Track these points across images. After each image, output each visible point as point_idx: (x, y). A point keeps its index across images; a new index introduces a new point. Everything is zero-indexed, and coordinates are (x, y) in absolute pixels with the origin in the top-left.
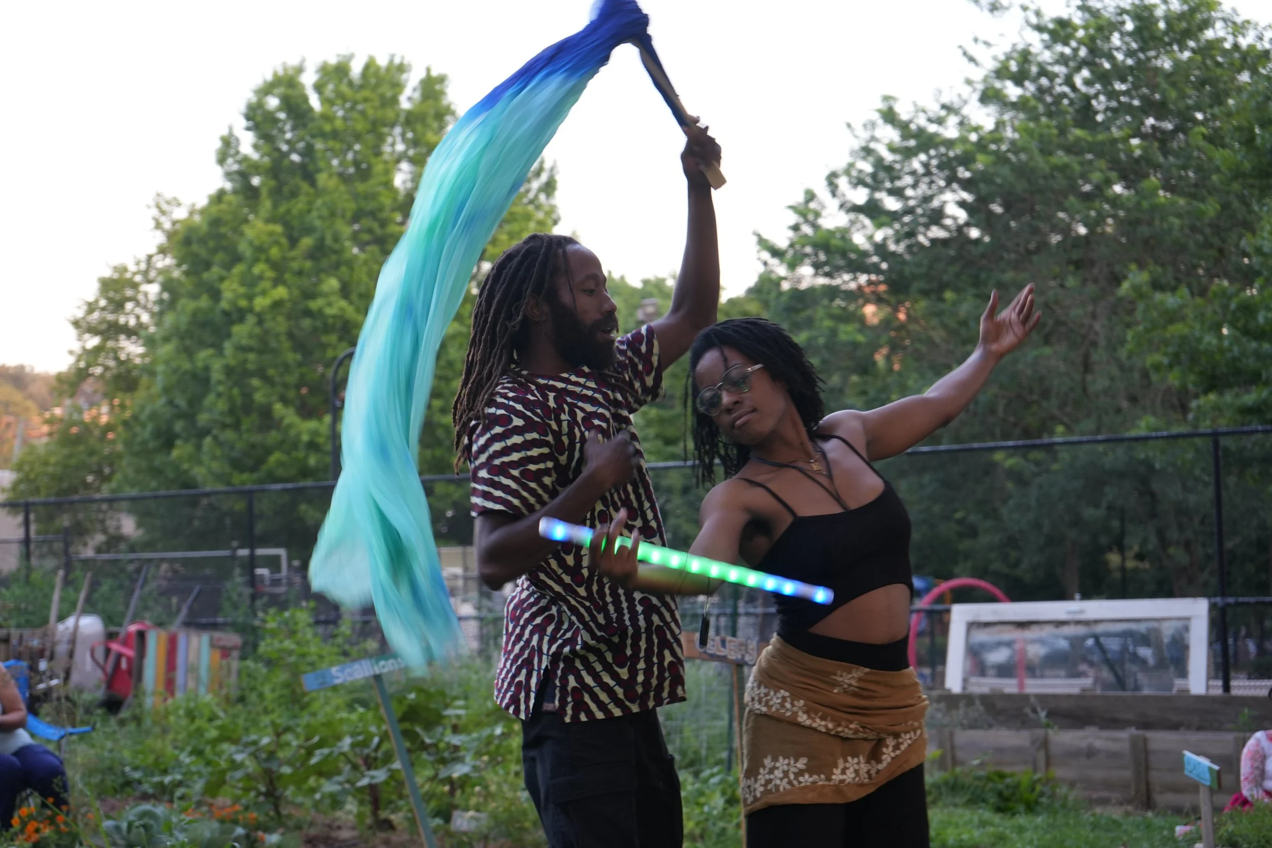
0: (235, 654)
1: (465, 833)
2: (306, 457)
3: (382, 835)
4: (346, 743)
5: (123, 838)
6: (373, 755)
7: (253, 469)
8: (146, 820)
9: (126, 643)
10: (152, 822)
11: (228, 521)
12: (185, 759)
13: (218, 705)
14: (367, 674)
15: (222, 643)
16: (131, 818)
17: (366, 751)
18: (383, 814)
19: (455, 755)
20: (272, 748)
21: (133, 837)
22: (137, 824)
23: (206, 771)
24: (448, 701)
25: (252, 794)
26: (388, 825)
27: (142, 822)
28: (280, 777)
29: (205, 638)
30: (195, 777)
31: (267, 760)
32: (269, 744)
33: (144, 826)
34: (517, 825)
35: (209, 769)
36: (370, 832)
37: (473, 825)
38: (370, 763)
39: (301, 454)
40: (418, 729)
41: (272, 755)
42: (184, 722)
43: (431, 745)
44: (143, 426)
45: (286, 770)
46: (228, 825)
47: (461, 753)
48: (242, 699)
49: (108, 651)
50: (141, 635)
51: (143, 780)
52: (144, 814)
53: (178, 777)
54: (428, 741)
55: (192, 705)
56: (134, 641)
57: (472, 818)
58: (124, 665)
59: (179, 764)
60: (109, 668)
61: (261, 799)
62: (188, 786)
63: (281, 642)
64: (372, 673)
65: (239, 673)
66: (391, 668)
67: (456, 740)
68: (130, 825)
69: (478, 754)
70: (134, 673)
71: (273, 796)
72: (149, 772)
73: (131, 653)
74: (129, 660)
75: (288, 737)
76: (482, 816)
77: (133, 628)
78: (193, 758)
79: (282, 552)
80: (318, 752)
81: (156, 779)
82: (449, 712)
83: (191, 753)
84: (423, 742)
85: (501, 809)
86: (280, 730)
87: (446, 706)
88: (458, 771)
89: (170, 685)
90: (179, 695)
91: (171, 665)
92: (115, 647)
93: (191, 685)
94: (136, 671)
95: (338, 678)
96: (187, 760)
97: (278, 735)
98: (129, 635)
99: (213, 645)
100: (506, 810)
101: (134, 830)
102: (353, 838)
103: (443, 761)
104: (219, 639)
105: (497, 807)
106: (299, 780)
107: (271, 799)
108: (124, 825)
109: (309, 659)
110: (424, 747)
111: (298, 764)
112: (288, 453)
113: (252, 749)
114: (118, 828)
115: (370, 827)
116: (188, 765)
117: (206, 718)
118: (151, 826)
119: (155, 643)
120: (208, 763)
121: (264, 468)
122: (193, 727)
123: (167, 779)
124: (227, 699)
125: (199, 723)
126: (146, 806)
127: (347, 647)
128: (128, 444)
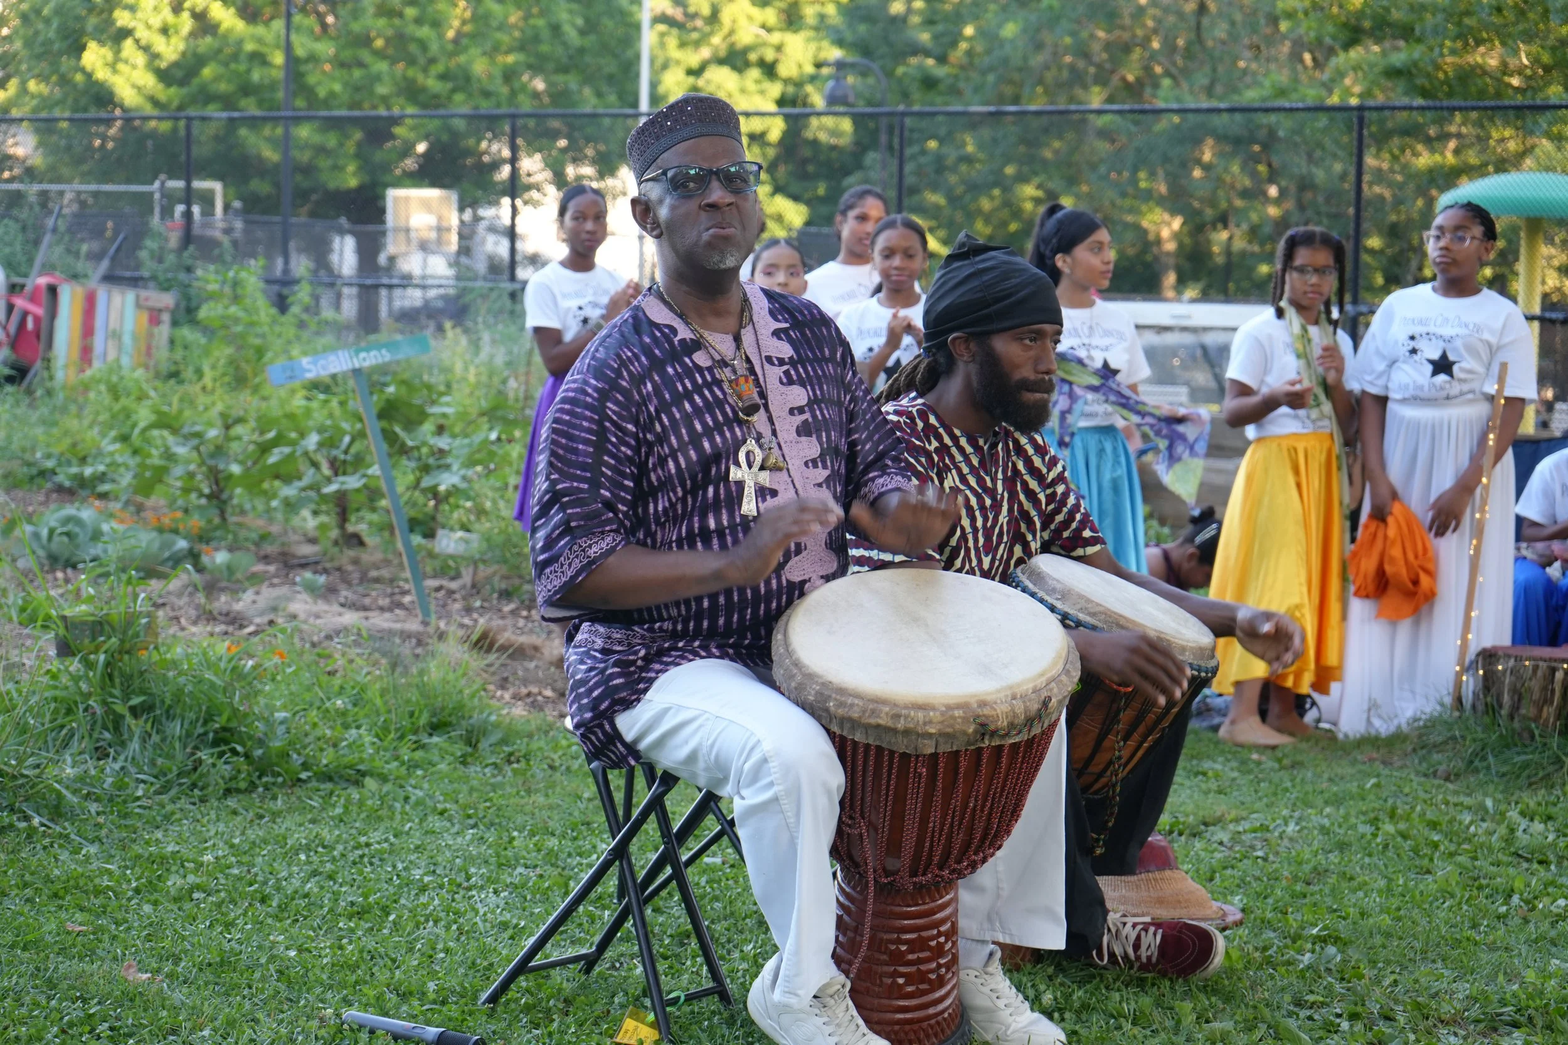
0: (166, 317)
1: (452, 557)
2: (249, 71)
3: (351, 553)
4: (312, 441)
5: (43, 547)
6: (342, 457)
7: (182, 83)
8: (70, 527)
9: (34, 298)
10: (77, 530)
11: (150, 143)
12: (110, 446)
13: (147, 381)
14: (345, 368)
15: (150, 304)
16: (53, 524)
17: (334, 452)
18: (351, 528)
19: (442, 462)
20: (220, 441)
21: (54, 546)
22: (59, 531)
23: (133, 462)
24: (434, 397)
25: (193, 496)
26: (356, 540)
27: (65, 529)
28: (230, 476)
29: (130, 296)
30: (122, 470)
31: (212, 456)
32: (217, 437)
33: (68, 534)
34: (514, 551)
35: (138, 459)
36: (336, 549)
37: (461, 549)
38: (338, 468)
39: (242, 67)
40: (398, 429)
41: (219, 451)
42: (107, 399)
43: (412, 448)
44: (47, 21)
45: (236, 469)
46: (167, 536)
47: (449, 460)
48: (174, 375)
49: (10, 308)
50: (53, 290)
51: (58, 470)
52: (68, 520)
53: (101, 468)
54: (410, 443)
55: (114, 379)
56: (45, 297)
57: (461, 539)
58: (30, 325)
59: (100, 454)
60: (12, 328)
61: (203, 501)
62: (113, 481)
63: (226, 308)
64: (350, 366)
65: (172, 342)
66: (374, 362)
67: (443, 443)
68: (51, 532)
69: (471, 463)
70: (43, 336)
71: (218, 498)
72: (65, 462)
73: (40, 311)
74: (37, 320)
75: (238, 430)
76: (473, 537)
77: (43, 281)
78: (118, 446)
79: (217, 186)
80: (276, 451)
81: (74, 470)
82: (435, 410)
83: (115, 440)
84: (403, 444)
85: (496, 531)
86: (230, 421)
87: (433, 403)
88: (446, 481)
89: (86, 353)
90: (97, 364)
91: (88, 330)
92: (20, 303)
93: (112, 355)
94: (43, 335)
95: (309, 371)
96: (111, 448)
97: (228, 427)
98: (37, 289)
99: (138, 305)
100: (501, 532)
101: (56, 539)
102: (315, 555)
103: (426, 469)
104: (147, 299)
105: (492, 529)
106: (253, 484)
107: (215, 502)
108: (45, 533)
109: (259, 330)
110: (404, 451)
111: (249, 463)
112: (226, 65)
113: (195, 442)
114: (36, 536)
115: (336, 543)
116: (112, 454)
117: (133, 397)
118: (77, 535)
119: (69, 299)
120: (135, 452)
121: (196, 81)
122: (117, 407)
123: (88, 471)
124: (157, 375)
125: (124, 401)
126: (69, 510)
127: (305, 317)
128: (28, 43)
